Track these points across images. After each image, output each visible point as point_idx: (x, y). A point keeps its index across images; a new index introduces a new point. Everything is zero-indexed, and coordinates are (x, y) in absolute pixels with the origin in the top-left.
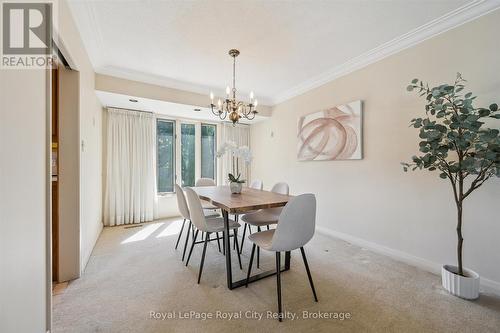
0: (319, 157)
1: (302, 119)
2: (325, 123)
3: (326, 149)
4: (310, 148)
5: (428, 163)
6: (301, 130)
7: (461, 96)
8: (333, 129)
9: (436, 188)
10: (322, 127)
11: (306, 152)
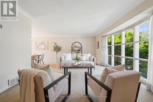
0: (41, 49)
1: (36, 42)
2: (42, 44)
3: (42, 48)
4: (38, 47)
5: (55, 50)
6: (36, 44)
7: (57, 44)
8: (43, 45)
9: (55, 52)
10: (41, 44)
11: (37, 48)
